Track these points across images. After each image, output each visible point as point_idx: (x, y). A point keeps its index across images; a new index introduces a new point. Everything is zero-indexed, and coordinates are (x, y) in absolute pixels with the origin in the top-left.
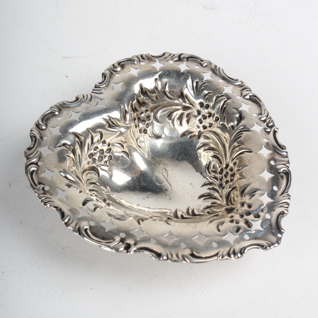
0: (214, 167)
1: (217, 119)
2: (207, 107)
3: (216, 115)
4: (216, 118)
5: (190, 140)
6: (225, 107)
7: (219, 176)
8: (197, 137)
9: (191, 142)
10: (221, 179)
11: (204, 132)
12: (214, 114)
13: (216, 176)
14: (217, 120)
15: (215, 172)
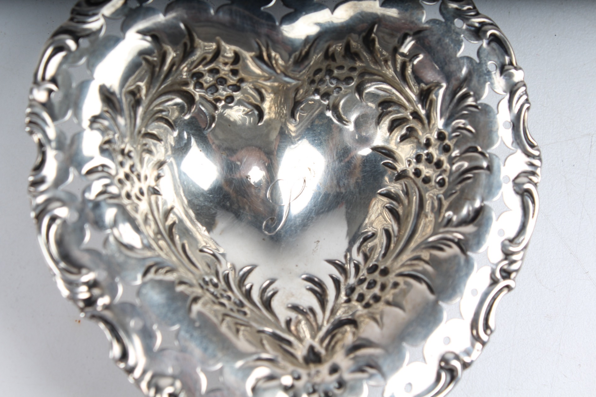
0: (372, 249)
1: (441, 181)
2: (446, 149)
3: (445, 176)
4: (441, 179)
5: (382, 168)
6: (469, 178)
7: (363, 272)
8: (394, 174)
9: (381, 172)
10: (361, 281)
11: (411, 178)
12: (445, 171)
13: (362, 267)
14: (441, 183)
15: (366, 258)
